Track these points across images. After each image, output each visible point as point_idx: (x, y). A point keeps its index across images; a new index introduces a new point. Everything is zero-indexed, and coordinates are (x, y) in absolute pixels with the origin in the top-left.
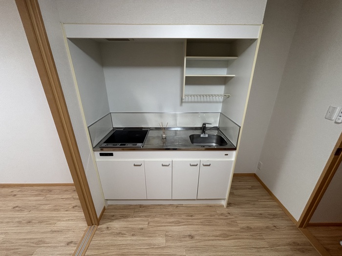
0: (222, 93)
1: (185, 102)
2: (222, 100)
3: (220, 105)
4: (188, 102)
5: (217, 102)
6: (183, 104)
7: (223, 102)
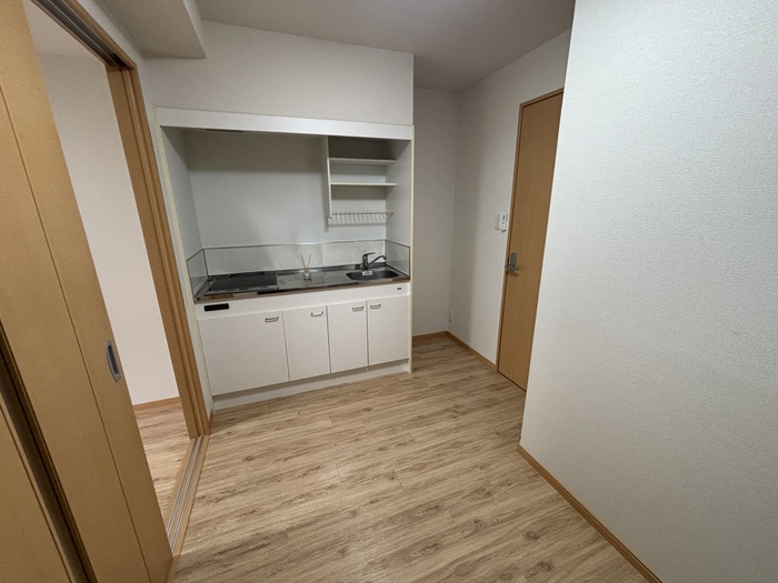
0: (384, 210)
1: (332, 226)
2: (384, 221)
3: (384, 229)
4: (337, 225)
5: (378, 224)
6: (330, 229)
7: (387, 224)
